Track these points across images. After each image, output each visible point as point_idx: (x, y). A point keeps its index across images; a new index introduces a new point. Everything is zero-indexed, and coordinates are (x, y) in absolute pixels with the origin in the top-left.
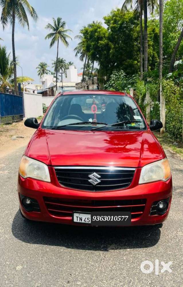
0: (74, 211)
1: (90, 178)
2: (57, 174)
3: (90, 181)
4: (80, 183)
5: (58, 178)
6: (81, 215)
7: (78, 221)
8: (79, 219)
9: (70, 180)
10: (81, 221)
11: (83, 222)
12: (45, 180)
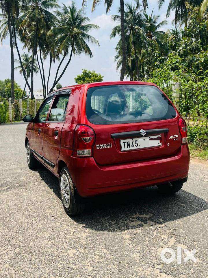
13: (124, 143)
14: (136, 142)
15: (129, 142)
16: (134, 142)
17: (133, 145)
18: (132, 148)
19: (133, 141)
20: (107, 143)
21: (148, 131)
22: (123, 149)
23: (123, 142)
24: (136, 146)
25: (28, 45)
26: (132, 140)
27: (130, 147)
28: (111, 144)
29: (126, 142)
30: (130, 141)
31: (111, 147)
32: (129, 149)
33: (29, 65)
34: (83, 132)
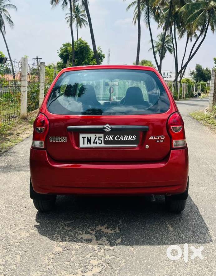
13: (84, 138)
14: (100, 139)
15: (90, 137)
16: (97, 139)
17: (95, 142)
18: (93, 145)
19: (96, 137)
20: (62, 136)
21: (113, 126)
22: (81, 145)
23: (82, 136)
24: (99, 143)
25: (163, 24)
26: (95, 135)
27: (90, 144)
28: (66, 137)
29: (87, 138)
30: (92, 136)
31: (66, 141)
32: (89, 145)
33: (165, 45)
34: (42, 121)
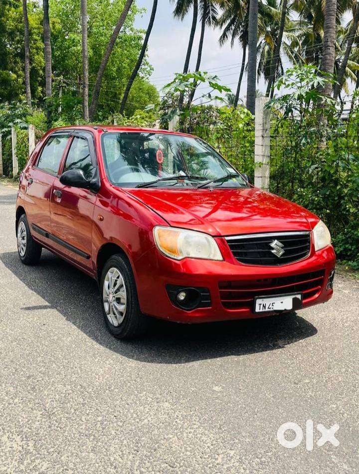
0: (257, 297)
1: (273, 249)
2: (232, 247)
3: (273, 251)
4: (258, 257)
5: (233, 252)
6: (265, 300)
7: (261, 310)
8: (262, 306)
9: (246, 254)
10: (264, 310)
11: (267, 310)
12: (216, 258)
